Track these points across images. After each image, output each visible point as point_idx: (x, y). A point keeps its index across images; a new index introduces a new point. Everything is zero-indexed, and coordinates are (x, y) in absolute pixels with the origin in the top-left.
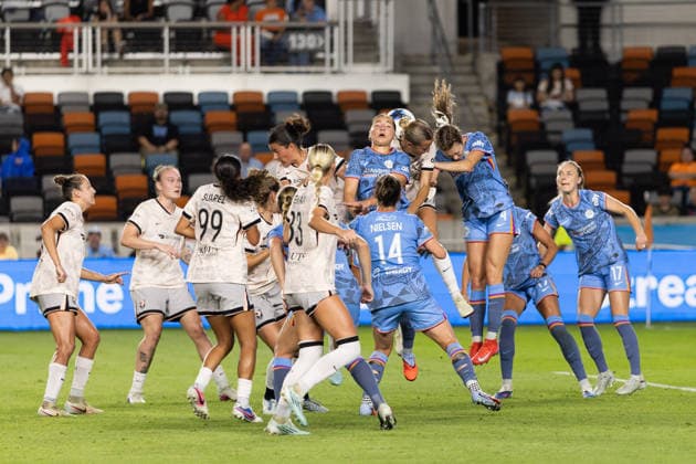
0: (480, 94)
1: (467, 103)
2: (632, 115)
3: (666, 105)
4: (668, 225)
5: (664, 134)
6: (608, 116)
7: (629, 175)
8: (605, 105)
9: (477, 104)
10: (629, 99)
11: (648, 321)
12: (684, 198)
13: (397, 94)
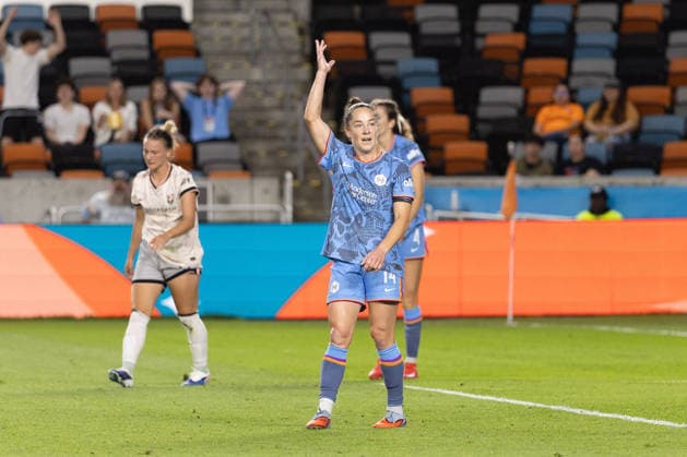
0: (288, 11)
1: (270, 23)
2: (491, 41)
3: (536, 28)
4: (538, 187)
5: (534, 66)
6: (458, 42)
7: (486, 121)
8: (455, 27)
9: (284, 24)
10: (487, 19)
11: (510, 317)
12: (560, 151)
13: (178, 9)
